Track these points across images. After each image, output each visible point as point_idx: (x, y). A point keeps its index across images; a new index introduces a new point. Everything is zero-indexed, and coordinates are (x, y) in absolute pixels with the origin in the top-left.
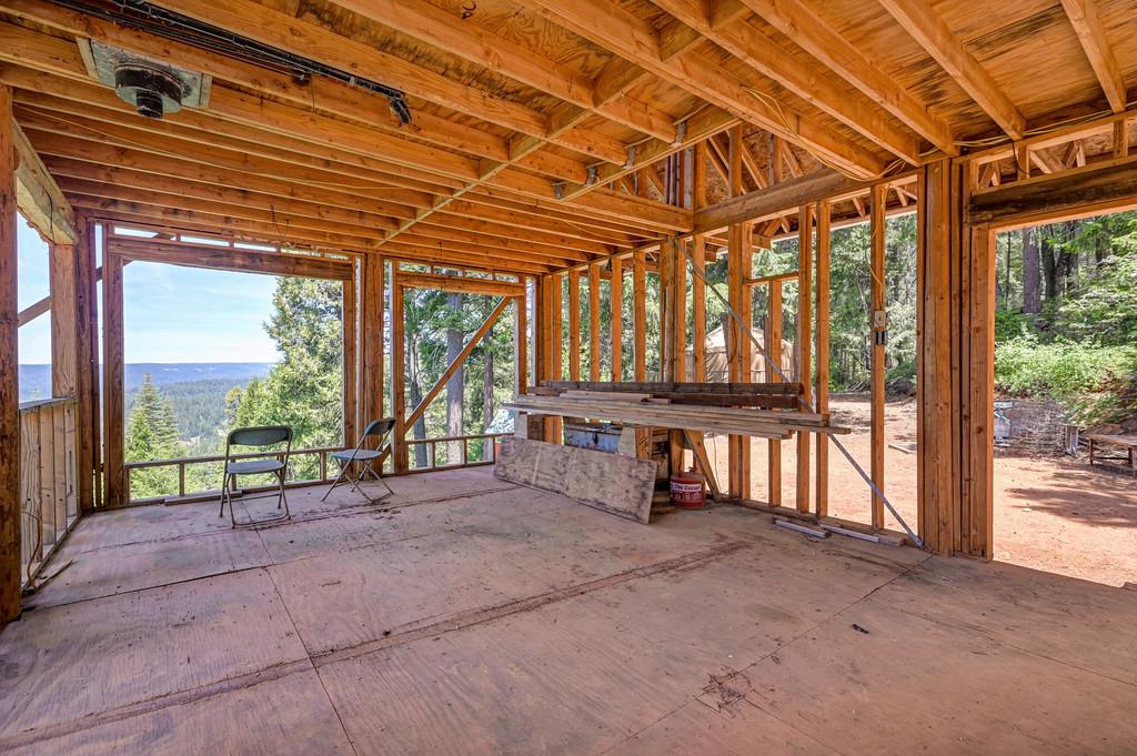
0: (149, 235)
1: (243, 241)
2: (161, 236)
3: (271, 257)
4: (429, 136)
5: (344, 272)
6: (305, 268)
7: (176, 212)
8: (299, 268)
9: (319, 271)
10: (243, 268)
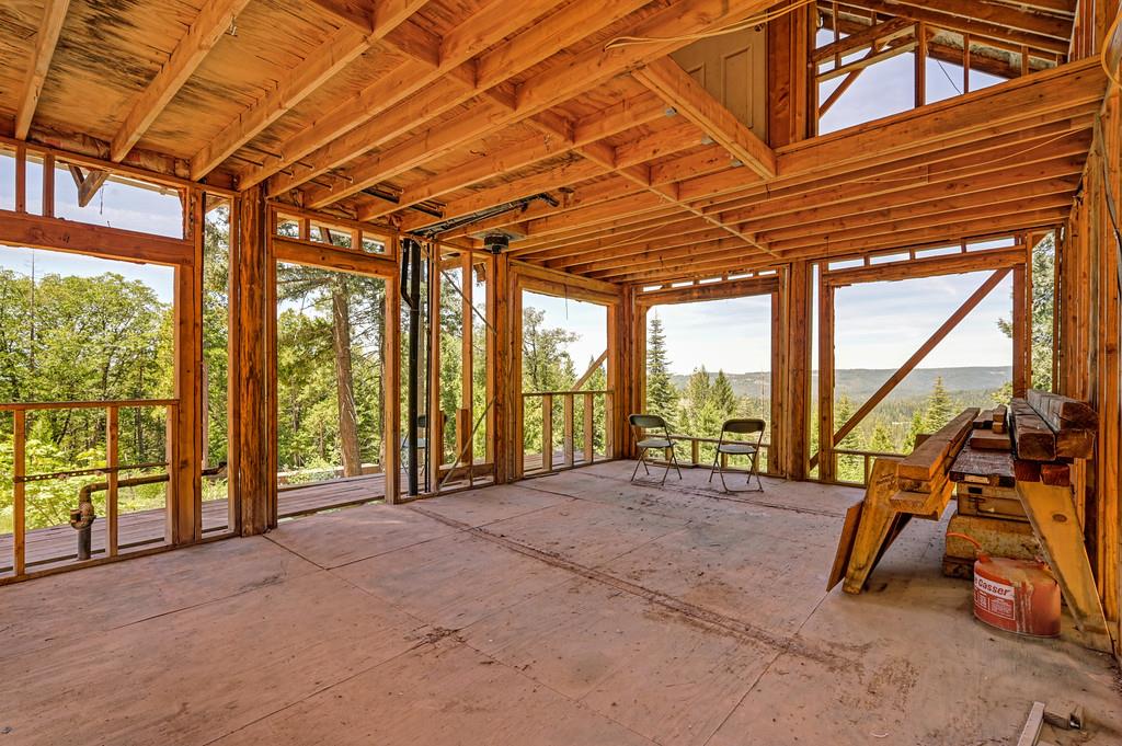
0: (658, 288)
1: (706, 278)
2: (669, 286)
3: (717, 286)
4: (585, 203)
5: (770, 285)
6: (739, 289)
7: (650, 272)
8: (734, 291)
9: (750, 290)
10: (700, 298)
